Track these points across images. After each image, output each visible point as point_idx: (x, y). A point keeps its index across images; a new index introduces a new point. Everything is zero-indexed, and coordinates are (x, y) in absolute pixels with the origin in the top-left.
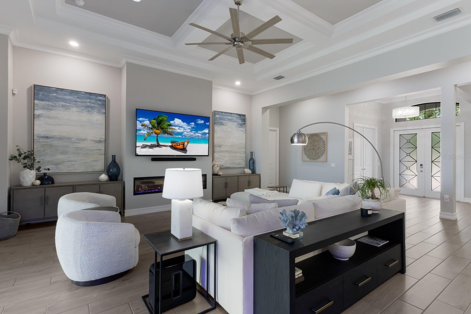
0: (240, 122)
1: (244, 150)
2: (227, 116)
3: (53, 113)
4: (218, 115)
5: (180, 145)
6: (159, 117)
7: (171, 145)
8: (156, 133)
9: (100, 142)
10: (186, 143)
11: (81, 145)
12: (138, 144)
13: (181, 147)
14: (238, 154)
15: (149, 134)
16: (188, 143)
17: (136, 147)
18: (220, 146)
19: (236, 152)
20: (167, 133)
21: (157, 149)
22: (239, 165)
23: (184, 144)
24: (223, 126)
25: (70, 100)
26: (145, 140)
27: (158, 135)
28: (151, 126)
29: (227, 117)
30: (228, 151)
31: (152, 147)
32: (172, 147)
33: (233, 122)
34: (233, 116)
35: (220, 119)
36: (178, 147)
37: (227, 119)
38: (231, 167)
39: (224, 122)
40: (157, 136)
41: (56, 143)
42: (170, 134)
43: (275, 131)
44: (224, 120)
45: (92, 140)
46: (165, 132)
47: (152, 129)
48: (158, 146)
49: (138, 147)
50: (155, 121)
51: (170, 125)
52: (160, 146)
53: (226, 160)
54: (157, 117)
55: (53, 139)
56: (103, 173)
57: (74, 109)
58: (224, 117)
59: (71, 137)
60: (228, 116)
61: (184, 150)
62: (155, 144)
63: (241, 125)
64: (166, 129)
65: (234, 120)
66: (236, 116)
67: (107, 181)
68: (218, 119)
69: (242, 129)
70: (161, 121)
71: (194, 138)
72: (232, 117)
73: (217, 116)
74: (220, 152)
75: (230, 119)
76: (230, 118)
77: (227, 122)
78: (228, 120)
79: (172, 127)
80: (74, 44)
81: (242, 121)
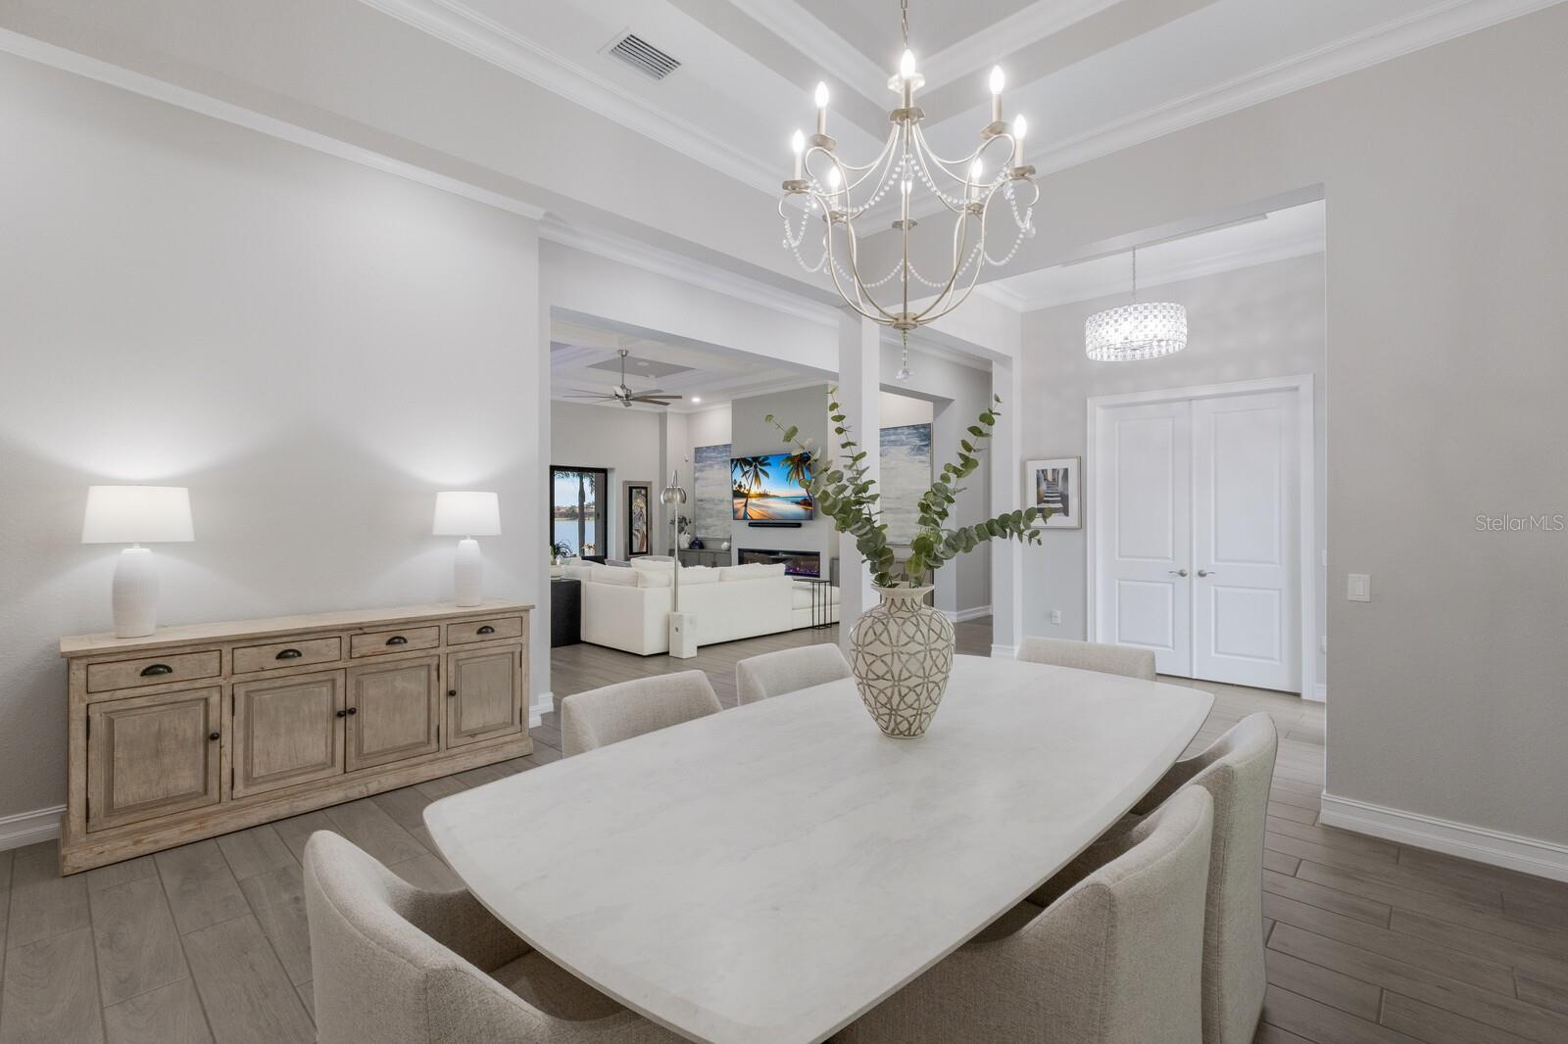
0: (918, 442)
3: (704, 474)
11: (721, 507)
30: (891, 509)
34: (898, 434)
41: (707, 506)
57: (716, 467)
63: (919, 449)
66: (906, 431)
69: (923, 458)
76: (893, 438)
80: (696, 400)
81: (923, 440)
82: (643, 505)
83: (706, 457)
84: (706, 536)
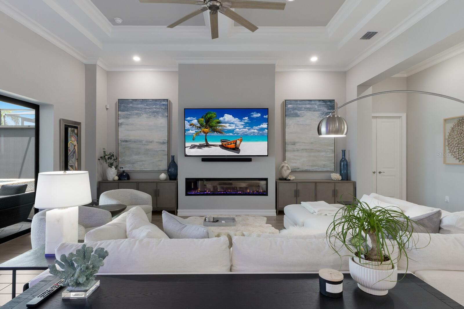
0: (326, 110)
1: (333, 148)
2: (304, 104)
3: (130, 121)
4: (290, 104)
5: (231, 144)
6: (207, 115)
7: (221, 144)
8: (204, 132)
9: (164, 143)
10: (238, 142)
11: (150, 147)
12: (187, 144)
13: (233, 146)
14: (323, 154)
15: (197, 134)
16: (241, 141)
17: (185, 147)
18: (294, 144)
19: (319, 151)
20: (216, 132)
21: (206, 149)
22: (324, 167)
23: (236, 143)
24: (297, 118)
25: (141, 108)
26: (193, 139)
27: (206, 134)
28: (199, 125)
29: (304, 106)
30: (306, 149)
31: (200, 147)
32: (222, 146)
33: (314, 111)
34: (313, 104)
35: (294, 109)
36: (229, 146)
37: (303, 109)
38: (311, 170)
39: (299, 112)
40: (206, 136)
41: (132, 145)
42: (220, 132)
43: (399, 117)
44: (300, 109)
45: (157, 142)
46: (214, 130)
47: (200, 127)
48: (208, 145)
49: (187, 148)
50: (203, 119)
51: (219, 122)
52: (209, 146)
53: (303, 161)
54: (205, 115)
55: (130, 143)
56: (163, 172)
57: (144, 115)
58: (300, 106)
59: (142, 140)
60: (306, 104)
61: (236, 149)
62: (204, 144)
64: (215, 127)
65: (316, 109)
66: (318, 103)
67: (166, 180)
68: (290, 110)
70: (210, 118)
71: (249, 135)
72: (311, 104)
73: (289, 106)
74: (294, 151)
75: (308, 108)
76: (308, 106)
77: (304, 112)
78: (306, 110)
79: (222, 124)
80: (137, 59)
81: (329, 109)
82: (75, 143)
83: (132, 108)
84: (132, 169)
